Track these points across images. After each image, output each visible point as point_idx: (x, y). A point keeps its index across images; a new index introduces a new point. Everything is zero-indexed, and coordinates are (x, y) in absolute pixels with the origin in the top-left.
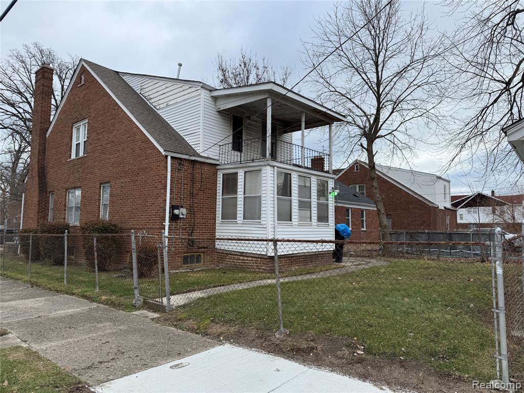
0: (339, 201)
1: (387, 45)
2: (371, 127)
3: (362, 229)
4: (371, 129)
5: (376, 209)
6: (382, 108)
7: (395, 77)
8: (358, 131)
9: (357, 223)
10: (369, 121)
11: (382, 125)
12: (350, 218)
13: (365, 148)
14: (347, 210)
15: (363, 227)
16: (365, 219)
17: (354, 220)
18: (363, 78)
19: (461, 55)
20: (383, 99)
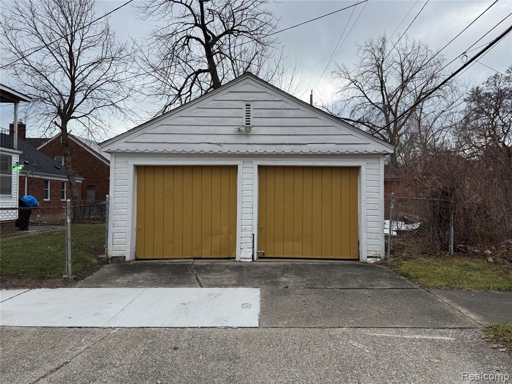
0: (35, 173)
1: (83, 36)
2: (66, 107)
3: (62, 200)
4: (65, 109)
5: (67, 180)
6: (76, 91)
7: (90, 66)
8: (53, 109)
9: (56, 194)
10: (64, 102)
11: (75, 108)
12: (49, 189)
13: (58, 126)
14: (46, 181)
15: (63, 198)
16: (65, 190)
17: (52, 191)
18: (58, 61)
19: (147, 61)
20: (78, 84)
